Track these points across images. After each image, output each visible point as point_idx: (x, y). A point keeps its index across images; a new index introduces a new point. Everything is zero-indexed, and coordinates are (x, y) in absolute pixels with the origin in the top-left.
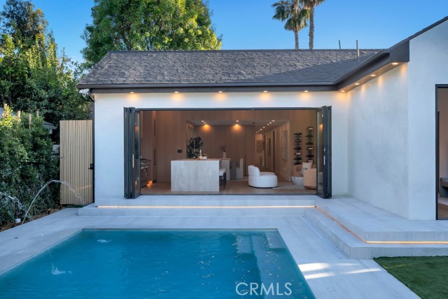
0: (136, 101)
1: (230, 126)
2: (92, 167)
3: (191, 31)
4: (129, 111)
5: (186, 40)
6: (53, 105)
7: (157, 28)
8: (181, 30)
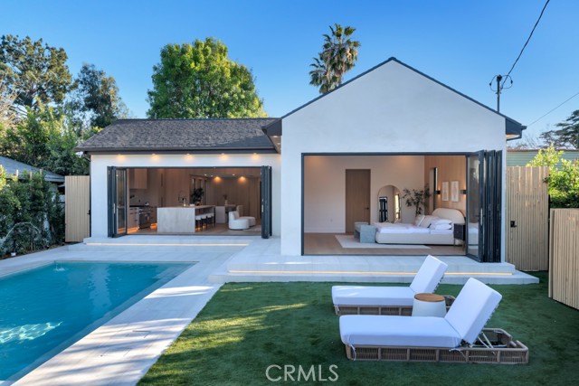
0: (122, 161)
1: (237, 178)
2: (90, 213)
3: (235, 95)
4: (111, 169)
5: (231, 103)
6: (66, 163)
7: (206, 94)
8: (227, 95)
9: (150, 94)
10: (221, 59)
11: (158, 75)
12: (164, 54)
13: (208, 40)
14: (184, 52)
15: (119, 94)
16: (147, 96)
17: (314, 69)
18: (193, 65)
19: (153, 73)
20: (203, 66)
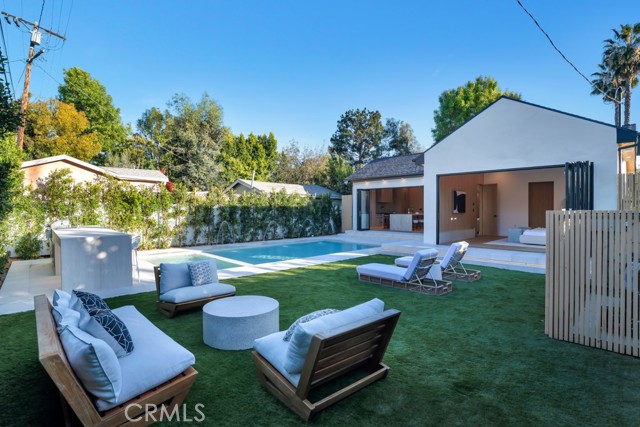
9: (434, 131)
10: (490, 92)
11: (438, 116)
12: (441, 100)
13: (478, 80)
14: (457, 93)
15: (414, 134)
16: (432, 134)
17: (598, 78)
18: (463, 103)
19: (433, 115)
20: (473, 103)
